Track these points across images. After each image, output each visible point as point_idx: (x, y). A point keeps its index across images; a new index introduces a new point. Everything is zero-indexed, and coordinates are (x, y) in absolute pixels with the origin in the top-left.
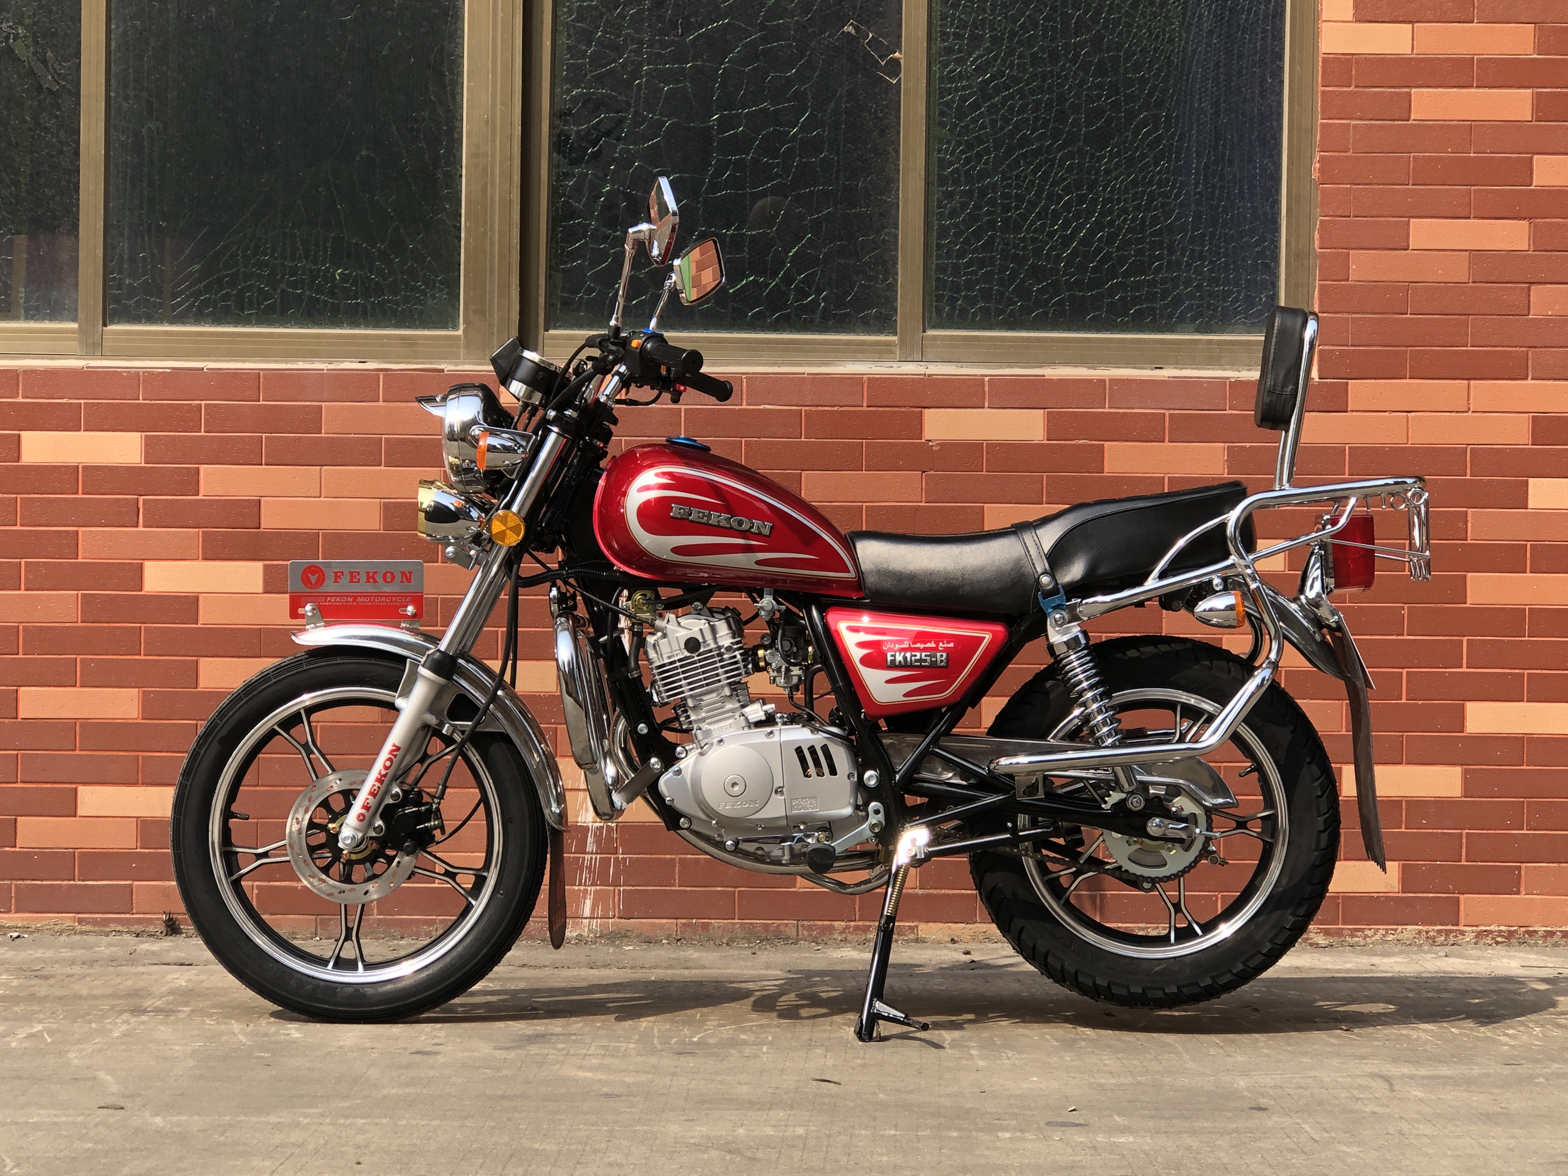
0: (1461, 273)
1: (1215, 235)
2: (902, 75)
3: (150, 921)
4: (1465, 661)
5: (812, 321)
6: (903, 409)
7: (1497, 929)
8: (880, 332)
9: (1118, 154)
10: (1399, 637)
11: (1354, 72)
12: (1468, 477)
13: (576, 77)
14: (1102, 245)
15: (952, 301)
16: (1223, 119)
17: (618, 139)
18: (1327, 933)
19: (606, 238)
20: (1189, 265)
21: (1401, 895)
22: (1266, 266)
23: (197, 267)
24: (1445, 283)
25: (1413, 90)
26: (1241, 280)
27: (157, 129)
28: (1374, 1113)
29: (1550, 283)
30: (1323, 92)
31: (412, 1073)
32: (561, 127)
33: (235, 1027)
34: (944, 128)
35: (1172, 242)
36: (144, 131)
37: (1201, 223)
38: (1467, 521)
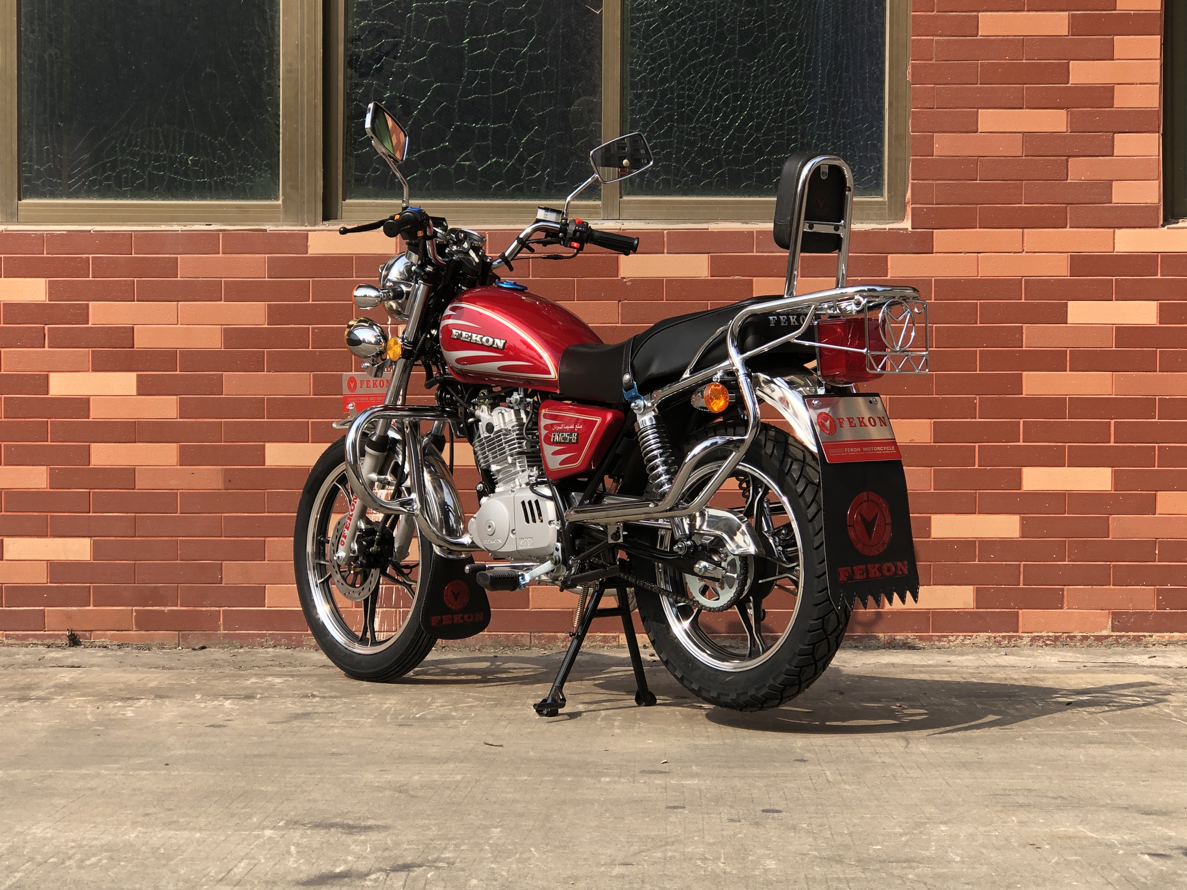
0: (1017, 149)
1: (836, 123)
2: (603, 8)
3: (58, 637)
4: (1021, 437)
5: (539, 191)
6: (604, 255)
7: (1046, 634)
8: (590, 198)
9: (764, 64)
10: (973, 420)
11: (936, 1)
12: (1023, 301)
13: (363, 12)
14: (752, 132)
16: (841, 37)
17: (395, 58)
18: (921, 639)
20: (817, 145)
21: (975, 610)
22: (874, 146)
23: (86, 156)
24: (1005, 157)
25: (980, 14)
26: (855, 156)
27: (56, 54)
28: (884, 762)
29: (1083, 156)
30: (914, 16)
31: (200, 740)
32: (353, 49)
33: (89, 709)
34: (634, 46)
35: (804, 129)
36: (46, 56)
37: (825, 114)
38: (1022, 334)
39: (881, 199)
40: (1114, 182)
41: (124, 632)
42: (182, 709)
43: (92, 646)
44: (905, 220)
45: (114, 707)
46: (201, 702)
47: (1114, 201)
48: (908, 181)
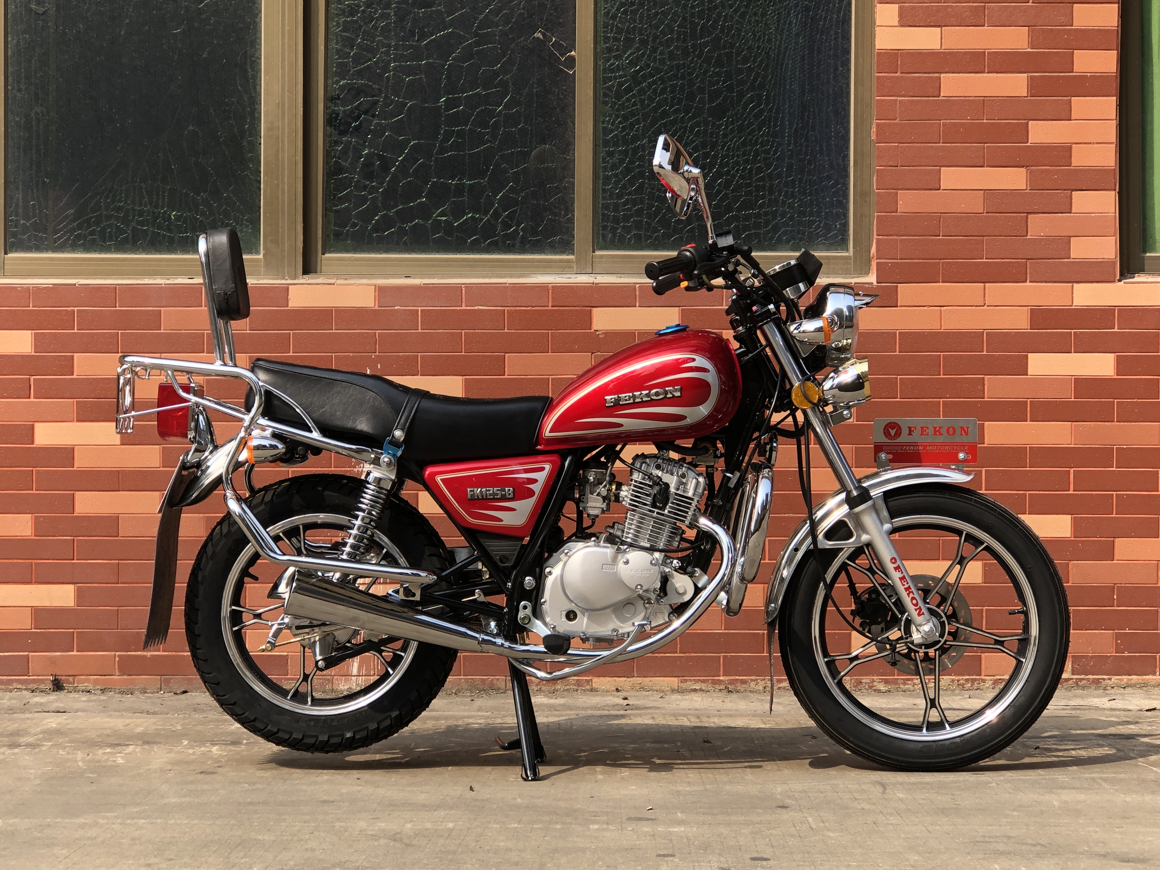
0: (978, 206)
1: (803, 180)
2: (576, 68)
3: (42, 681)
4: (983, 485)
5: (514, 245)
6: (578, 308)
8: (563, 252)
9: (732, 123)
11: (899, 62)
12: (985, 353)
13: (342, 71)
14: (721, 188)
15: (614, 230)
16: (808, 96)
17: (373, 116)
18: (886, 682)
19: (365, 187)
20: (784, 203)
22: (839, 202)
23: (72, 211)
24: (967, 213)
25: (942, 75)
26: (821, 212)
27: (42, 112)
28: (863, 809)
29: (1042, 213)
30: (878, 77)
31: (192, 787)
32: (333, 108)
33: (79, 756)
34: (607, 105)
35: (772, 186)
36: (33, 115)
37: (792, 171)
38: (984, 385)
39: (846, 254)
40: (1072, 238)
41: (107, 677)
42: (172, 755)
43: (76, 690)
44: (870, 274)
45: (104, 753)
46: (189, 748)
47: (1072, 257)
48: (873, 236)
